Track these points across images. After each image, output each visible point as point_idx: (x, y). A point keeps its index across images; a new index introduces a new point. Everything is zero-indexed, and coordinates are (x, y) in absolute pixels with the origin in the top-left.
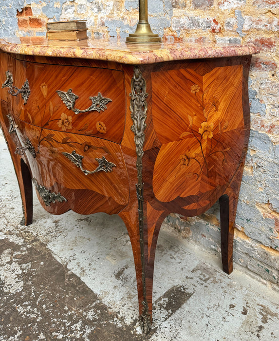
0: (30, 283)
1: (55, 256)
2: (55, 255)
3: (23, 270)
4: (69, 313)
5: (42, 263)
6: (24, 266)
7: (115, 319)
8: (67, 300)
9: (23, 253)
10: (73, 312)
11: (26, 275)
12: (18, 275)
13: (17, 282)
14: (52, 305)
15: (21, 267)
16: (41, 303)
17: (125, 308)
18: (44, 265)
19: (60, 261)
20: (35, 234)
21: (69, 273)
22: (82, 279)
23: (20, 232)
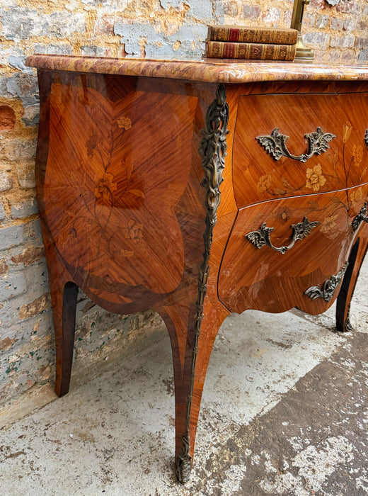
0: (328, 430)
1: (266, 410)
2: (263, 410)
3: (305, 446)
4: (356, 381)
5: (285, 424)
6: (296, 446)
7: (344, 347)
8: (339, 385)
9: (268, 456)
10: (353, 378)
11: (314, 438)
12: (318, 450)
13: (332, 447)
14: (353, 398)
15: (300, 450)
16: (355, 409)
17: (329, 341)
18: (287, 420)
19: (275, 403)
20: (214, 450)
21: (295, 389)
22: (302, 376)
23: (209, 479)
